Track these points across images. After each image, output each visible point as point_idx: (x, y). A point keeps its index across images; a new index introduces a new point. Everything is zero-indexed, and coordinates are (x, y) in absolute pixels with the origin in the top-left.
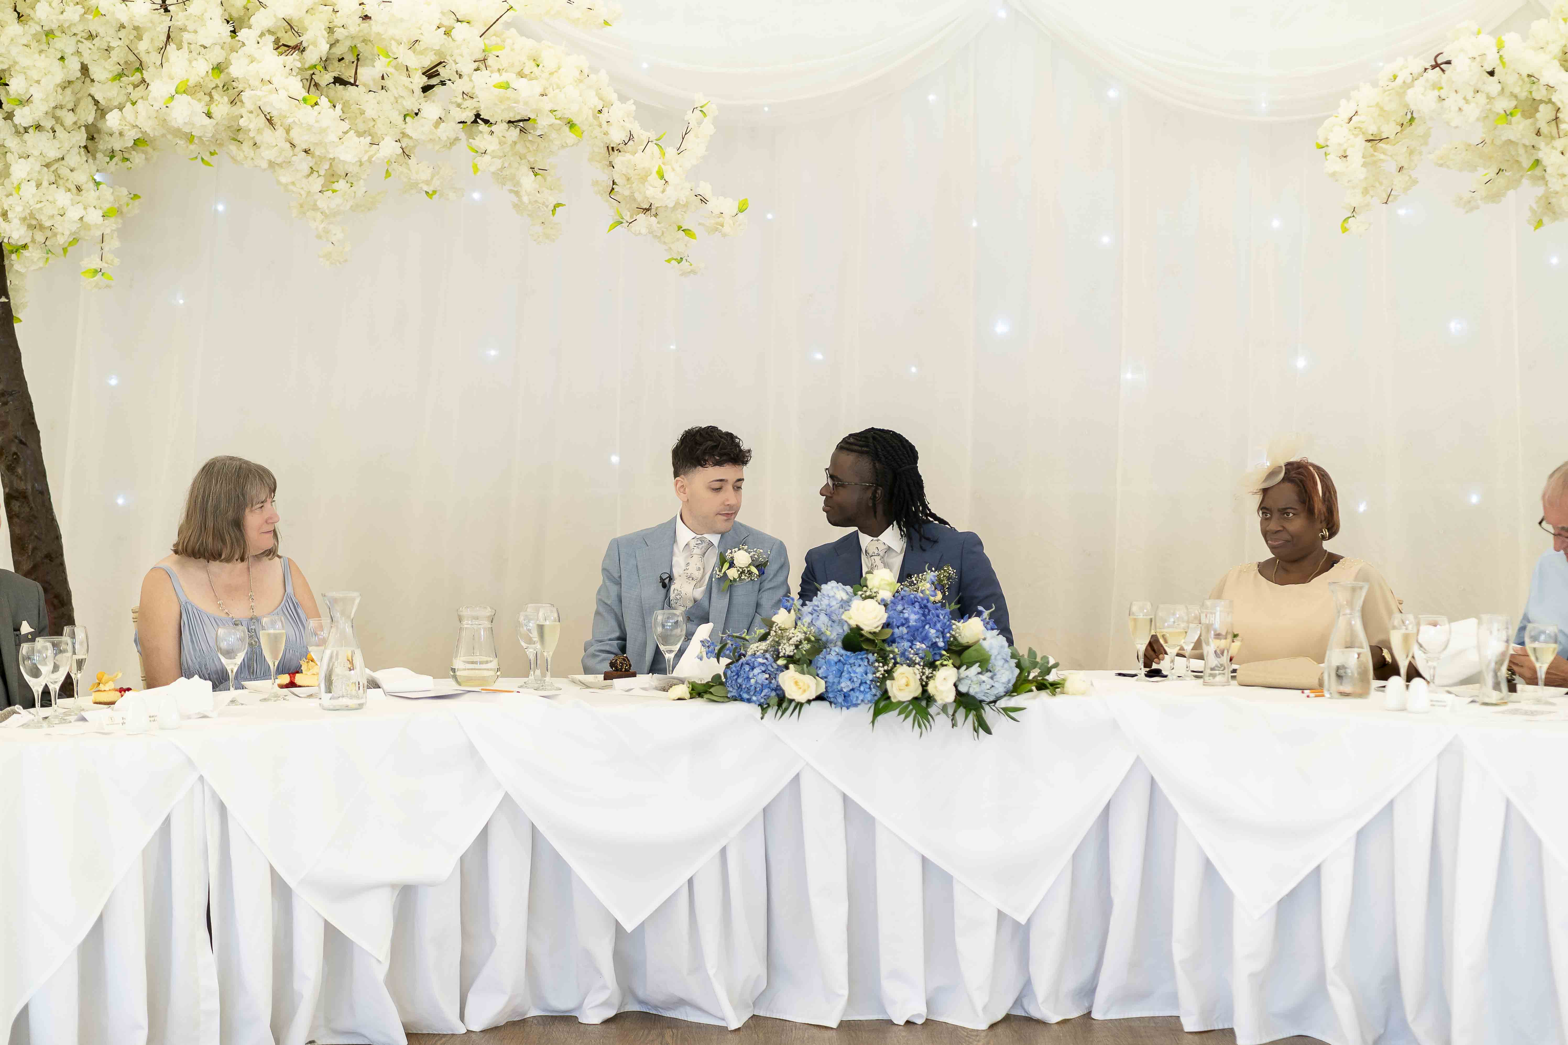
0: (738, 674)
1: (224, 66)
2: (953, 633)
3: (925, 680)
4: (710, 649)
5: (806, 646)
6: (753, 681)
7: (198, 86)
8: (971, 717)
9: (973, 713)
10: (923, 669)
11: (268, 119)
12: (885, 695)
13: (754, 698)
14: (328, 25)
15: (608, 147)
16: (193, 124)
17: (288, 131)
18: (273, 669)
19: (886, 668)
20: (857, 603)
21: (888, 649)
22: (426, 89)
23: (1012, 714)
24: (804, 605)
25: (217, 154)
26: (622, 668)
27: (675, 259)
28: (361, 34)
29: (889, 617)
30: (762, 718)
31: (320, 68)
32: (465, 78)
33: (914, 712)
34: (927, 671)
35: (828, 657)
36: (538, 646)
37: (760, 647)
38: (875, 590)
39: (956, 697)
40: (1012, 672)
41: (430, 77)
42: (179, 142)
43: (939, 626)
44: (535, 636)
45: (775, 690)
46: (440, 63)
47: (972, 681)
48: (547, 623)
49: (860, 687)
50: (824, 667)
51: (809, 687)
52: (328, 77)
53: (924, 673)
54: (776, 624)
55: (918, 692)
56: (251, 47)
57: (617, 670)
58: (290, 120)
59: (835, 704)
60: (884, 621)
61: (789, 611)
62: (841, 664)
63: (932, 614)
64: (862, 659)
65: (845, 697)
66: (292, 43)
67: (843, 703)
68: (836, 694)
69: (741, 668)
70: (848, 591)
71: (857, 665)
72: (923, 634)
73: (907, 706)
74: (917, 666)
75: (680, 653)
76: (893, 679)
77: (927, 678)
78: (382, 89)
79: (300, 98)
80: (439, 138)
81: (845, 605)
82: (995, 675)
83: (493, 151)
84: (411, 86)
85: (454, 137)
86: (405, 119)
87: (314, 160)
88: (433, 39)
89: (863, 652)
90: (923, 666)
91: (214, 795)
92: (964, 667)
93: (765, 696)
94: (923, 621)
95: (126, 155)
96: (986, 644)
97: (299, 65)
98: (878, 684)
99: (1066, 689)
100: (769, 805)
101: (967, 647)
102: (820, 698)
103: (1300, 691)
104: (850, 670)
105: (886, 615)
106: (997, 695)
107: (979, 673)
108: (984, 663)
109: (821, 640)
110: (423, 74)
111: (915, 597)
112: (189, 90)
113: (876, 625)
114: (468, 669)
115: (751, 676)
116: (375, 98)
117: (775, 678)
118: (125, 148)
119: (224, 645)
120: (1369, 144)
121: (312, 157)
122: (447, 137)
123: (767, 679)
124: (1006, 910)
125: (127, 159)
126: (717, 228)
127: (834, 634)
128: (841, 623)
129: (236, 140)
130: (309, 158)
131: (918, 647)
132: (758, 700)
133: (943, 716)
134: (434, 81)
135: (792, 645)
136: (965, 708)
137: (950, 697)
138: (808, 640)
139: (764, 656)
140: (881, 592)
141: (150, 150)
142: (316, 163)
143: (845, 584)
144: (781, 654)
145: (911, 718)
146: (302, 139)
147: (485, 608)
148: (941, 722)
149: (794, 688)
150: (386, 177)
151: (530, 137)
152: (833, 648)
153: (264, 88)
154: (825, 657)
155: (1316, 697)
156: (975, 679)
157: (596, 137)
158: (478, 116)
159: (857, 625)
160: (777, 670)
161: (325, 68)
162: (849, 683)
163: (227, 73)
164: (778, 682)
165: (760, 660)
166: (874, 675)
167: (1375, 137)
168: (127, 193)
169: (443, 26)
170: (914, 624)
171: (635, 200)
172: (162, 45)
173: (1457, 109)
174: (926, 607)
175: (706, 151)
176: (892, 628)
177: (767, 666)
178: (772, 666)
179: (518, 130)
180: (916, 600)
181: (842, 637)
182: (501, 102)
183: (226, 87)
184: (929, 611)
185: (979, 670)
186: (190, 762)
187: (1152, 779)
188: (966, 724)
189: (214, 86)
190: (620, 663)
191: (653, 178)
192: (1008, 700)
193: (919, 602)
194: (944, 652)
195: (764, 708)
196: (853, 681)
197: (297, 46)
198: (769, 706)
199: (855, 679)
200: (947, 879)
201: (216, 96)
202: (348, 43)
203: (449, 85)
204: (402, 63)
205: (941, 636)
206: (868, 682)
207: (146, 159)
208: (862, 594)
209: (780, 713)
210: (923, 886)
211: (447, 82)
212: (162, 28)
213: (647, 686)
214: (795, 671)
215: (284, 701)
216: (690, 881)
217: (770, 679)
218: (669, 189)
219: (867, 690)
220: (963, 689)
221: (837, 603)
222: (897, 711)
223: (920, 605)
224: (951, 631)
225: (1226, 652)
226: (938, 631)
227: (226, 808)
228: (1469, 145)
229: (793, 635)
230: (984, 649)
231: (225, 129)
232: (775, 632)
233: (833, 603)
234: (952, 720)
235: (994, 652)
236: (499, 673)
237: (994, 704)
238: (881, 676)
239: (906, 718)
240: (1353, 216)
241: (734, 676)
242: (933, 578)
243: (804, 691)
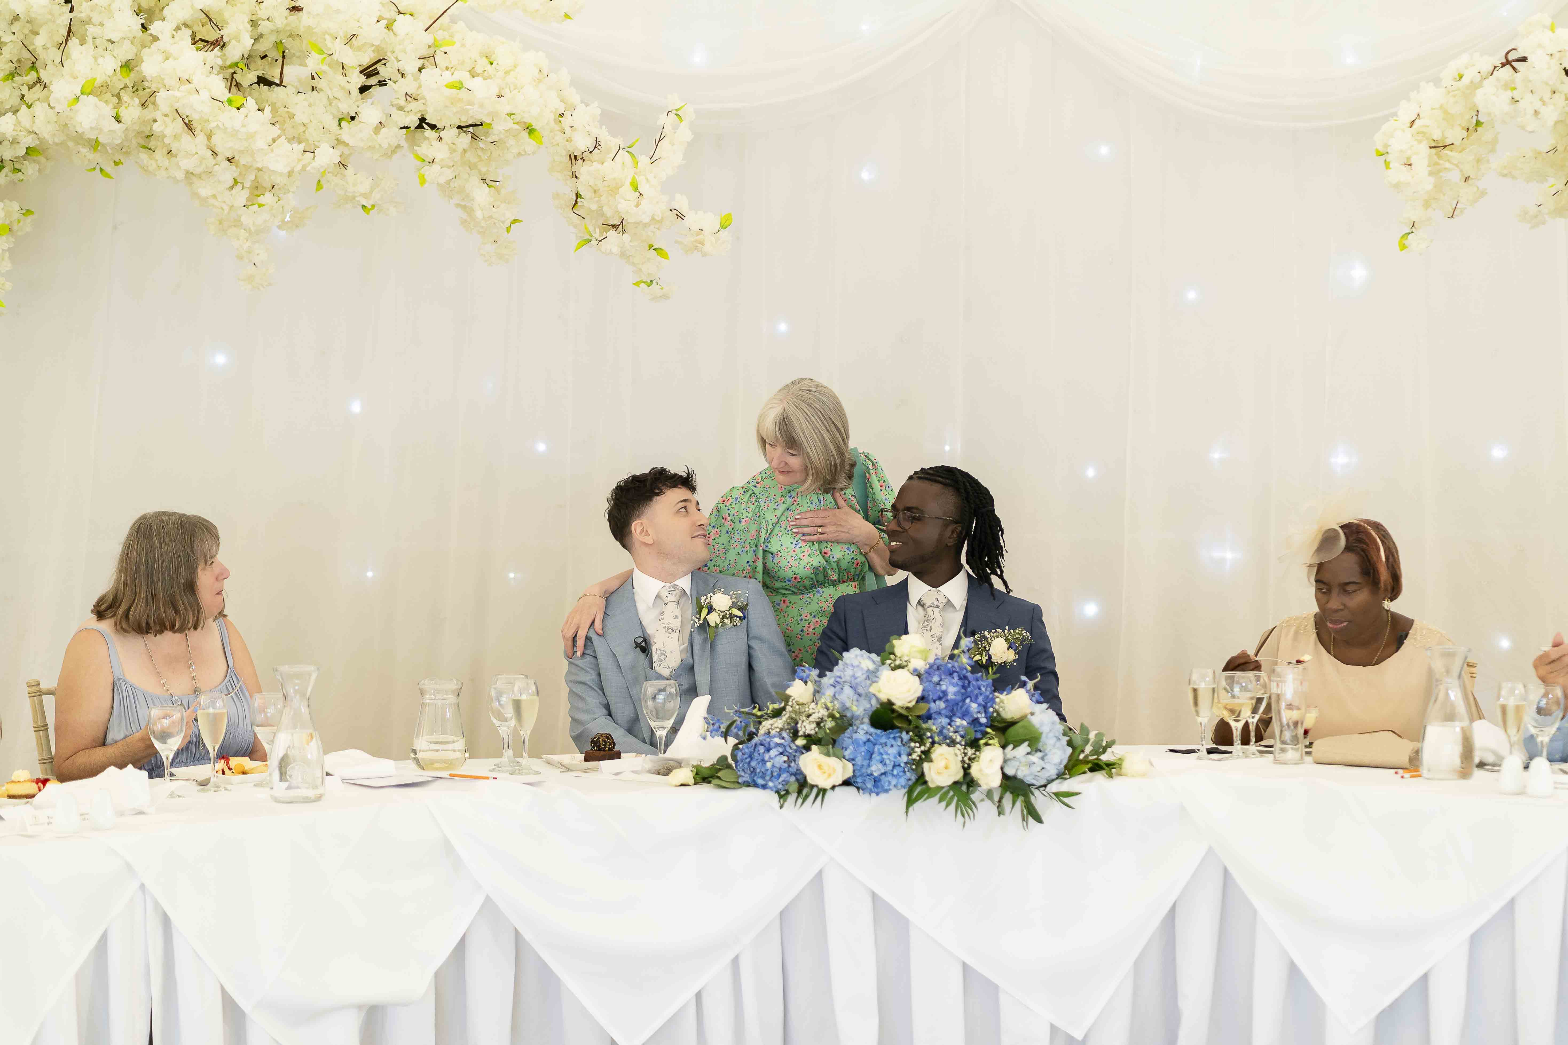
0: (751, 757)
1: (133, 63)
2: (997, 707)
3: (967, 761)
4: (715, 727)
5: (830, 724)
6: (769, 765)
7: (106, 86)
8: (1019, 804)
9: (1020, 799)
10: (965, 749)
11: (186, 124)
12: (921, 779)
13: (771, 784)
14: (250, 17)
15: (570, 155)
16: (101, 130)
17: (209, 137)
18: (213, 754)
19: (923, 748)
20: (886, 674)
21: (924, 726)
22: (363, 89)
23: (1064, 799)
24: (821, 675)
25: (122, 164)
26: (605, 748)
27: (644, 282)
28: (288, 28)
29: (923, 690)
30: (781, 807)
31: (241, 65)
32: (409, 77)
33: (956, 799)
34: (970, 752)
35: (855, 736)
36: (513, 723)
37: (776, 725)
38: (906, 659)
39: (1002, 780)
40: (1064, 751)
41: (369, 76)
42: (81, 150)
43: (980, 699)
44: (509, 712)
45: (795, 774)
46: (380, 61)
47: (1020, 763)
48: (524, 697)
49: (892, 771)
50: (851, 747)
51: (834, 770)
52: (252, 77)
53: (965, 754)
54: (792, 698)
55: (959, 775)
56: (165, 42)
57: (599, 749)
58: (213, 125)
59: (863, 790)
60: (919, 694)
61: (806, 683)
62: (870, 745)
63: (973, 686)
64: (894, 738)
65: (875, 781)
66: (211, 38)
67: (873, 789)
68: (865, 778)
69: (754, 750)
70: (874, 659)
71: (889, 744)
72: (964, 709)
73: (947, 793)
74: (958, 746)
75: (675, 730)
76: (931, 761)
77: (970, 759)
78: (313, 90)
79: (224, 99)
80: (380, 145)
81: (872, 676)
82: (1046, 755)
83: (442, 160)
84: (348, 86)
85: (396, 144)
86: (340, 124)
87: (239, 170)
88: (373, 33)
89: (895, 731)
90: (965, 746)
91: (157, 904)
92: (1011, 746)
93: (783, 781)
94: (962, 694)
95: (17, 166)
96: (1035, 720)
97: (220, 62)
98: (914, 767)
99: (1124, 771)
100: (787, 908)
101: (1013, 723)
102: (846, 783)
103: (1394, 771)
104: (882, 751)
105: (921, 688)
106: (1049, 779)
107: (1028, 754)
108: (1033, 741)
109: (845, 716)
110: (361, 72)
111: (953, 667)
112: (98, 90)
113: (909, 700)
114: (432, 750)
115: (766, 758)
116: (305, 100)
117: (794, 761)
118: (16, 158)
119: (157, 728)
120: (1434, 151)
121: (236, 167)
122: (389, 144)
123: (785, 762)
124: (1058, 1024)
125: (19, 171)
126: (697, 247)
127: (860, 709)
128: (869, 696)
129: (147, 148)
130: (233, 167)
131: (958, 724)
132: (775, 786)
133: (988, 803)
134: (373, 81)
135: (813, 722)
136: (1012, 793)
137: (995, 781)
138: (831, 716)
139: (780, 735)
140: (912, 660)
141: (43, 160)
142: (240, 174)
143: (870, 652)
144: (801, 733)
145: (953, 806)
146: (224, 146)
147: (452, 680)
148: (985, 809)
149: (817, 772)
150: (317, 190)
151: (481, 145)
152: (862, 726)
153: (183, 88)
154: (852, 736)
155: (1411, 777)
156: (1023, 760)
157: (558, 144)
158: (423, 120)
159: (888, 700)
160: (796, 751)
161: (248, 66)
162: (880, 766)
163: (138, 71)
164: (798, 765)
165: (777, 740)
166: (910, 757)
167: (1437, 143)
168: (19, 208)
169: (384, 19)
170: (953, 697)
171: (603, 215)
172: (61, 39)
173: (1533, 112)
174: (965, 678)
175: (683, 160)
176: (928, 702)
177: (785, 746)
178: (790, 747)
179: (470, 135)
180: (954, 669)
181: (870, 713)
182: (452, 104)
183: (136, 88)
184: (969, 682)
185: (1029, 749)
186: (129, 867)
187: (1226, 871)
188: (1014, 811)
189: (123, 86)
190: (604, 741)
191: (626, 190)
192: (1060, 783)
193: (957, 672)
194: (989, 730)
195: (783, 795)
196: (885, 764)
197: (217, 41)
198: (788, 792)
199: (888, 762)
200: (992, 990)
201: (125, 97)
202: (273, 38)
203: (390, 85)
204: (337, 59)
205: (982, 710)
206: (902, 765)
207: (40, 171)
208: (891, 663)
209: (800, 800)
210: (965, 997)
211: (388, 82)
212: (63, 21)
213: (639, 768)
214: (820, 753)
215: (226, 791)
216: (698, 996)
217: (789, 762)
218: (644, 202)
219: (901, 774)
220: (1010, 772)
221: (863, 674)
222: (937, 798)
223: (959, 676)
224: (994, 706)
225: (1299, 725)
226: (979, 705)
227: (169, 919)
228: (1540, 153)
229: (814, 711)
230: (1033, 726)
231: (135, 136)
232: (792, 707)
233: (859, 674)
234: (998, 807)
235: (1045, 729)
236: (467, 755)
237: (1043, 788)
238: (918, 758)
239: (947, 805)
240: (1412, 232)
241: (746, 758)
242: (968, 644)
243: (829, 775)
